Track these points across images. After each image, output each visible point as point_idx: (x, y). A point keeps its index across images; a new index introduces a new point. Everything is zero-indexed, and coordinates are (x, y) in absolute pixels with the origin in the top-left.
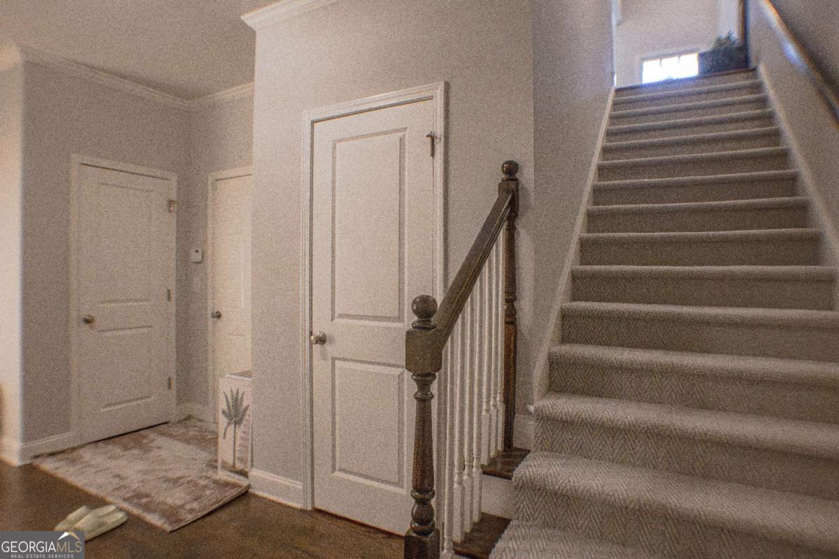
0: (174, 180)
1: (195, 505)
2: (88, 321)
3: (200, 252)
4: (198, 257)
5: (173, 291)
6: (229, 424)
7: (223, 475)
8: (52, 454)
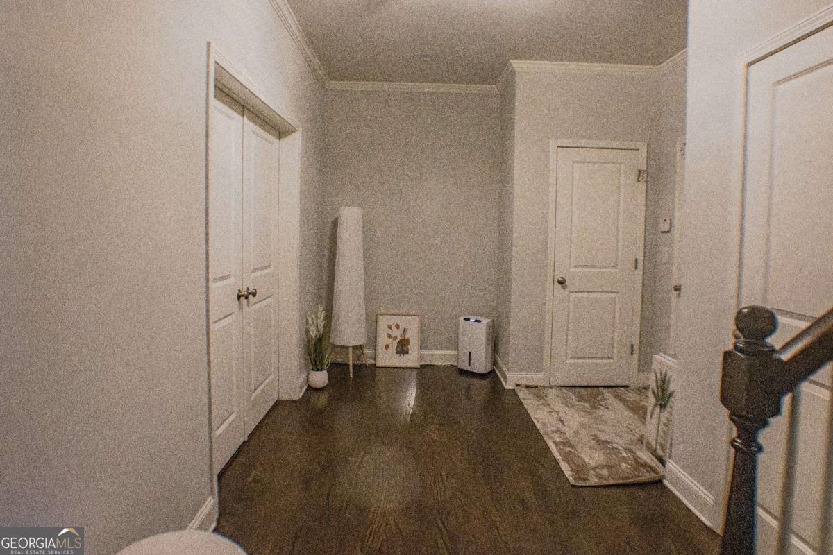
0: (644, 150)
1: (605, 472)
2: (562, 282)
3: (668, 221)
4: (666, 228)
5: (640, 261)
6: (656, 405)
7: (645, 456)
8: (527, 387)
